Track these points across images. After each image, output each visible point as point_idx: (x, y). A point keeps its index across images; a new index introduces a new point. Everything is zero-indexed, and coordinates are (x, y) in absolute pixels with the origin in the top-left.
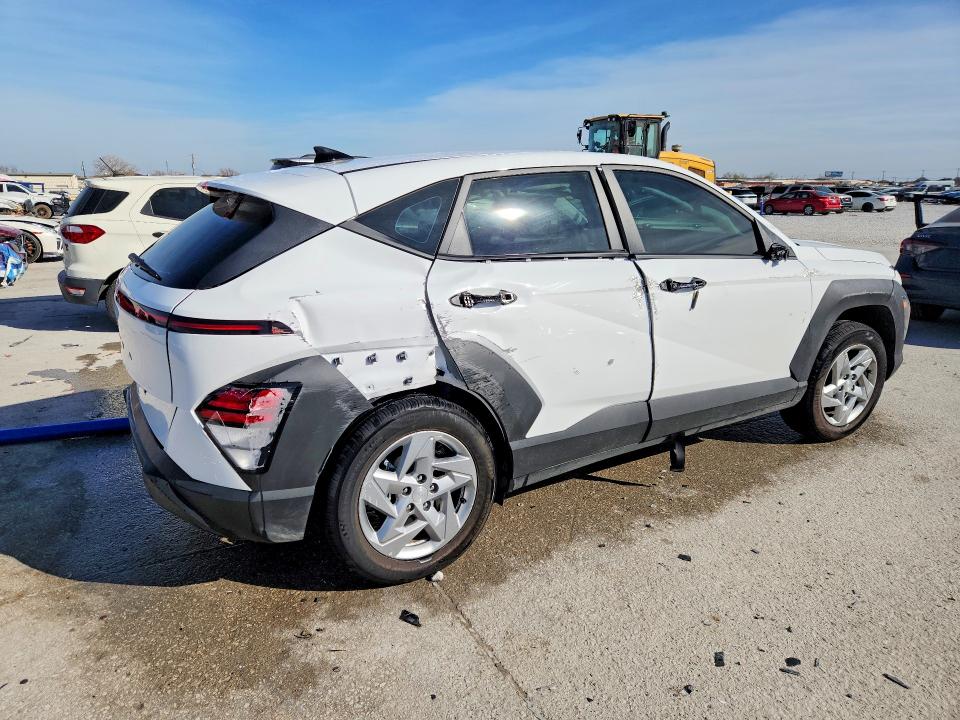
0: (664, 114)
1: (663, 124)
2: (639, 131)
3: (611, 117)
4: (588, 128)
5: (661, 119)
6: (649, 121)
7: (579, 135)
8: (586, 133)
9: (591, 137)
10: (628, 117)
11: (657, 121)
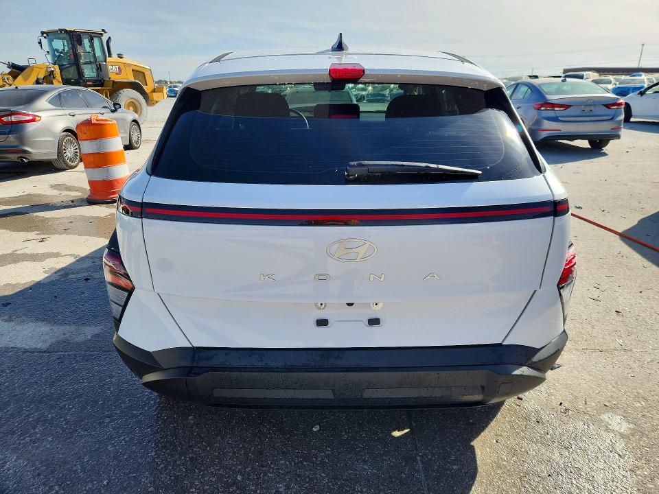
0: (103, 30)
1: (105, 38)
2: (86, 42)
3: (61, 30)
4: (45, 37)
5: (102, 34)
6: (92, 36)
7: (40, 43)
8: (45, 42)
9: (50, 44)
10: (74, 31)
11: (99, 35)
